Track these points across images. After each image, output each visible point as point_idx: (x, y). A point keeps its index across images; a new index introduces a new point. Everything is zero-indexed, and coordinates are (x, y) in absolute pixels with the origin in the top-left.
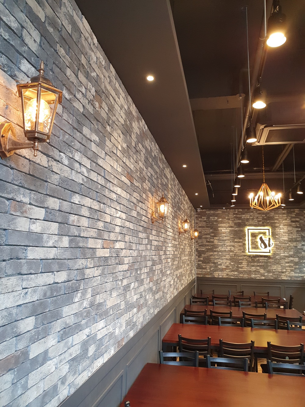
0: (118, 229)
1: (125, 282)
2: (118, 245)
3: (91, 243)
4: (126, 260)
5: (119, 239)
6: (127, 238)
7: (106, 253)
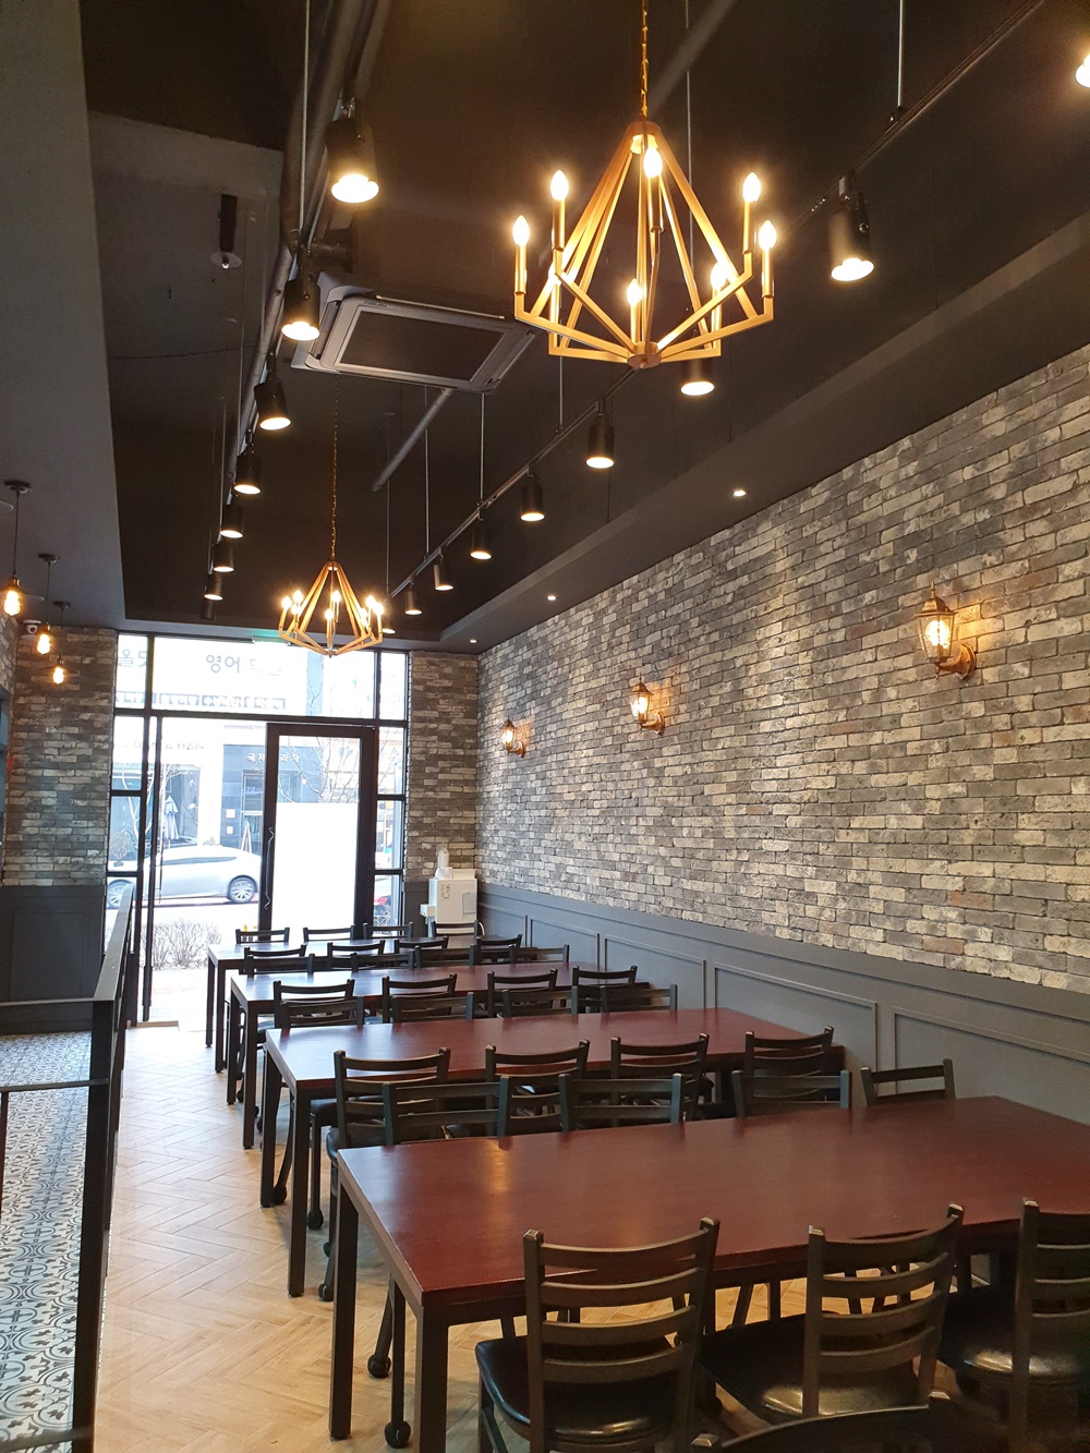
0: (583, 770)
1: (596, 830)
2: (584, 788)
3: (559, 790)
4: (597, 804)
5: (585, 780)
6: (596, 777)
7: (572, 797)
